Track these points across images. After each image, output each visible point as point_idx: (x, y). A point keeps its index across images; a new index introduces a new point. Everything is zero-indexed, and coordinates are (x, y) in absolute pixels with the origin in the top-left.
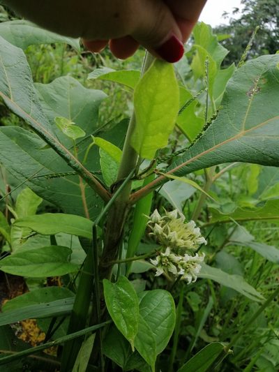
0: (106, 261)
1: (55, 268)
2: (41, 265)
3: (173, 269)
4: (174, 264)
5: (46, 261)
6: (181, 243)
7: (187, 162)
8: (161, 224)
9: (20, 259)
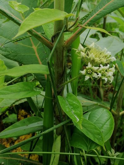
0: (58, 87)
1: (27, 94)
2: (18, 93)
3: (95, 75)
4: (95, 72)
5: (20, 91)
6: (97, 60)
7: (97, 13)
8: (84, 52)
9: (5, 91)
